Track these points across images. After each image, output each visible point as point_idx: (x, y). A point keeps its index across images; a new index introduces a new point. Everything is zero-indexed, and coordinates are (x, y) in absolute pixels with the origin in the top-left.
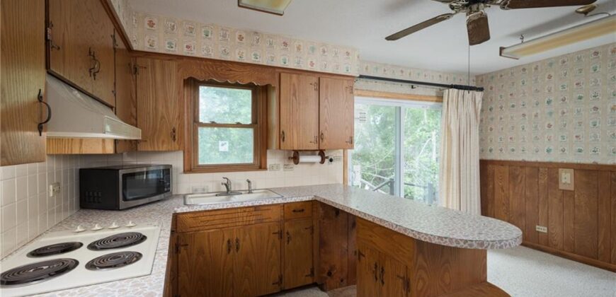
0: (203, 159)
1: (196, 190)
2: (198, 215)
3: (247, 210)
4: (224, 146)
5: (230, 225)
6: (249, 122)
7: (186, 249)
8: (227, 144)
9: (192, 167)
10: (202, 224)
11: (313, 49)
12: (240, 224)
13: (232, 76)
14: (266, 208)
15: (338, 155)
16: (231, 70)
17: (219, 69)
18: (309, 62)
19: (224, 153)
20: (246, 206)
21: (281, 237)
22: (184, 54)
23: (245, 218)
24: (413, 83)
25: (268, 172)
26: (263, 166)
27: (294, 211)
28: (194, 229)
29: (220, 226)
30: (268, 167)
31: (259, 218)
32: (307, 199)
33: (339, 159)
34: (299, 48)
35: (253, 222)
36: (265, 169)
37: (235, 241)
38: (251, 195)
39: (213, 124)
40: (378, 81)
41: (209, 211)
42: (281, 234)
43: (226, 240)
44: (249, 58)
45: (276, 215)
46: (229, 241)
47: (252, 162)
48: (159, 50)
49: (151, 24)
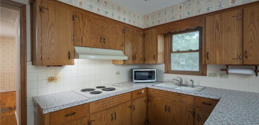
0: (174, 67)
1: (169, 81)
2: (154, 90)
3: (174, 94)
4: (183, 62)
5: (166, 99)
7: (150, 103)
8: (184, 61)
9: (169, 71)
10: (156, 95)
12: (171, 100)
13: (177, 28)
14: (184, 96)
16: (177, 25)
17: (171, 26)
19: (183, 65)
20: (173, 92)
21: (194, 116)
22: (157, 25)
23: (173, 98)
25: (207, 77)
26: (204, 73)
27: (203, 103)
28: (153, 96)
29: (162, 98)
30: (208, 74)
31: (181, 100)
32: (214, 98)
35: (177, 101)
36: (206, 75)
37: (168, 107)
38: (192, 88)
39: (178, 52)
41: (158, 90)
42: (194, 114)
43: (165, 105)
44: (185, 16)
45: (191, 102)
46: (166, 106)
47: (198, 71)
48: (150, 26)
49: (148, 18)
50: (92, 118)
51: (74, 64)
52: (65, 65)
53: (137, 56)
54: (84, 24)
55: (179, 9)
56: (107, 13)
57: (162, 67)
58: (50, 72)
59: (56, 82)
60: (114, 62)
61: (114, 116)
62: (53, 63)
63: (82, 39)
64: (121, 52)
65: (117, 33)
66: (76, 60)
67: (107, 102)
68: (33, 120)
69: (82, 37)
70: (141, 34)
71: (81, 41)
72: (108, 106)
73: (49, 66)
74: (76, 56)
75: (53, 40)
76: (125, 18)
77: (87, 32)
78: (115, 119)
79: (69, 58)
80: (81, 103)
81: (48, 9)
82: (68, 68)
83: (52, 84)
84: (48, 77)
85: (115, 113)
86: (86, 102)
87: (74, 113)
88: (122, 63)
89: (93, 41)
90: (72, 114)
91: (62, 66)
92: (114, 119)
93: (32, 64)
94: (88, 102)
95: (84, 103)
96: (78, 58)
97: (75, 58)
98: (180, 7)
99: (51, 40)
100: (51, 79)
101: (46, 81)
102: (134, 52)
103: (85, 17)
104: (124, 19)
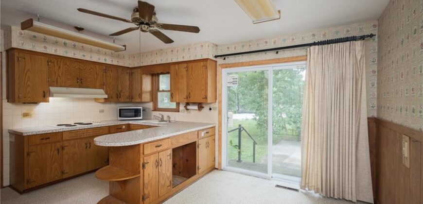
0: (160, 106)
6: (169, 89)
9: (156, 109)
11: (184, 50)
15: (215, 106)
18: (182, 56)
22: (141, 66)
24: (277, 50)
25: (179, 113)
30: (180, 110)
33: (215, 109)
34: (178, 51)
36: (179, 111)
39: (163, 91)
40: (244, 55)
47: (175, 108)
48: (136, 66)
49: (134, 57)
50: (66, 144)
51: (48, 102)
52: (40, 102)
53: (122, 94)
54: (59, 67)
55: (155, 55)
56: (84, 56)
57: (150, 105)
58: (25, 109)
59: (30, 117)
60: (96, 100)
61: (88, 145)
62: (29, 101)
63: (57, 81)
64: (102, 91)
65: (97, 74)
66: (50, 99)
67: (81, 132)
68: (8, 155)
69: (57, 79)
70: (127, 73)
71: (56, 82)
72: (82, 136)
73: (25, 103)
74: (51, 95)
75: (29, 83)
76: (107, 58)
77: (62, 74)
78: (90, 147)
79: (44, 96)
80: (55, 131)
81: (25, 59)
82: (42, 106)
83: (26, 119)
84: (23, 113)
85: (90, 143)
86: (60, 131)
87: (49, 138)
88: (103, 101)
89: (69, 82)
90: (47, 139)
91: (37, 103)
92: (88, 148)
93: (8, 102)
94: (61, 131)
95: (57, 131)
96: (53, 96)
97: (50, 96)
98: (157, 54)
99: (27, 83)
100: (26, 115)
101: (21, 116)
102: (118, 91)
103: (60, 62)
104: (105, 60)
